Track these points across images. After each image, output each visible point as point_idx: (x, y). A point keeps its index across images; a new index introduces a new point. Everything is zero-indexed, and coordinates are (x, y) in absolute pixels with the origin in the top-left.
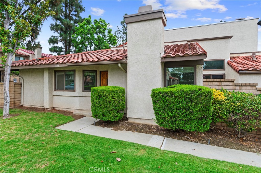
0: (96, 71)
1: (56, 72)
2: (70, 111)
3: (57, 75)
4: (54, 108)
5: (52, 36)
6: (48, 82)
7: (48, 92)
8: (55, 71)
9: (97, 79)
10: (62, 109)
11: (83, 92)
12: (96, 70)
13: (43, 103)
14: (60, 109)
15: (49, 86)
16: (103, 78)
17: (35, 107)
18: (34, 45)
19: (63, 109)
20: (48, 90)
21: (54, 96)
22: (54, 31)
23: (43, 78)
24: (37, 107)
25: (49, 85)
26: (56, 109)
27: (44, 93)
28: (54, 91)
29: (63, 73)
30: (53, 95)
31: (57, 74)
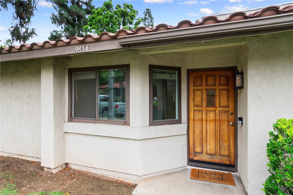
0: (179, 69)
1: (73, 73)
2: (112, 177)
3: (75, 81)
4: (67, 164)
5: (54, 31)
6: (53, 99)
7: (53, 126)
8: (69, 69)
9: (182, 91)
10: (89, 168)
11: (150, 125)
12: (178, 66)
13: (40, 150)
14: (84, 170)
15: (55, 110)
16: (195, 88)
17: (20, 157)
18: (24, 33)
19: (93, 169)
20: (53, 120)
21: (67, 135)
22: (56, 25)
23: (40, 88)
24: (24, 158)
25: (54, 106)
26: (73, 167)
27: (40, 125)
28: (69, 121)
29: (92, 76)
30: (66, 132)
31: (76, 78)
